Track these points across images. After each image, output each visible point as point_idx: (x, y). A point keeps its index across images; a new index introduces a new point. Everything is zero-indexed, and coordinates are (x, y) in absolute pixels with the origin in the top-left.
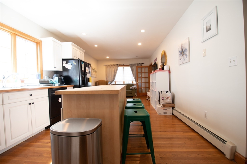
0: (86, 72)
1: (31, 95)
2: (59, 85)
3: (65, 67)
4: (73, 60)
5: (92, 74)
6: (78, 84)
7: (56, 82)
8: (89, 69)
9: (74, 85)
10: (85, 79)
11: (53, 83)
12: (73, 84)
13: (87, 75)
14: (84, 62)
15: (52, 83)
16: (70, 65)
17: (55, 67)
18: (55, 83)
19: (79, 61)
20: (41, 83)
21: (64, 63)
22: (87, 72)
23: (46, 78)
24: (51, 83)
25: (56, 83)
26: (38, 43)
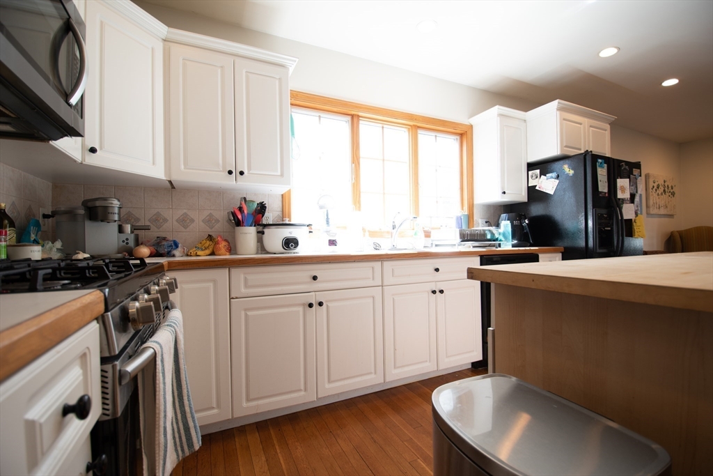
0: (619, 197)
1: (437, 270)
2: (513, 246)
3: (537, 188)
4: (561, 162)
5: (651, 202)
6: (582, 244)
7: (504, 237)
8: (634, 184)
9: (565, 248)
10: (611, 226)
11: (497, 240)
12: (560, 244)
13: (624, 211)
14: (607, 160)
15: (494, 241)
16: (552, 178)
17: (504, 193)
18: (500, 241)
19: (589, 161)
20: (465, 238)
21: (532, 177)
22: (620, 195)
23: (480, 226)
24: (489, 240)
25: (503, 239)
26: (464, 134)
